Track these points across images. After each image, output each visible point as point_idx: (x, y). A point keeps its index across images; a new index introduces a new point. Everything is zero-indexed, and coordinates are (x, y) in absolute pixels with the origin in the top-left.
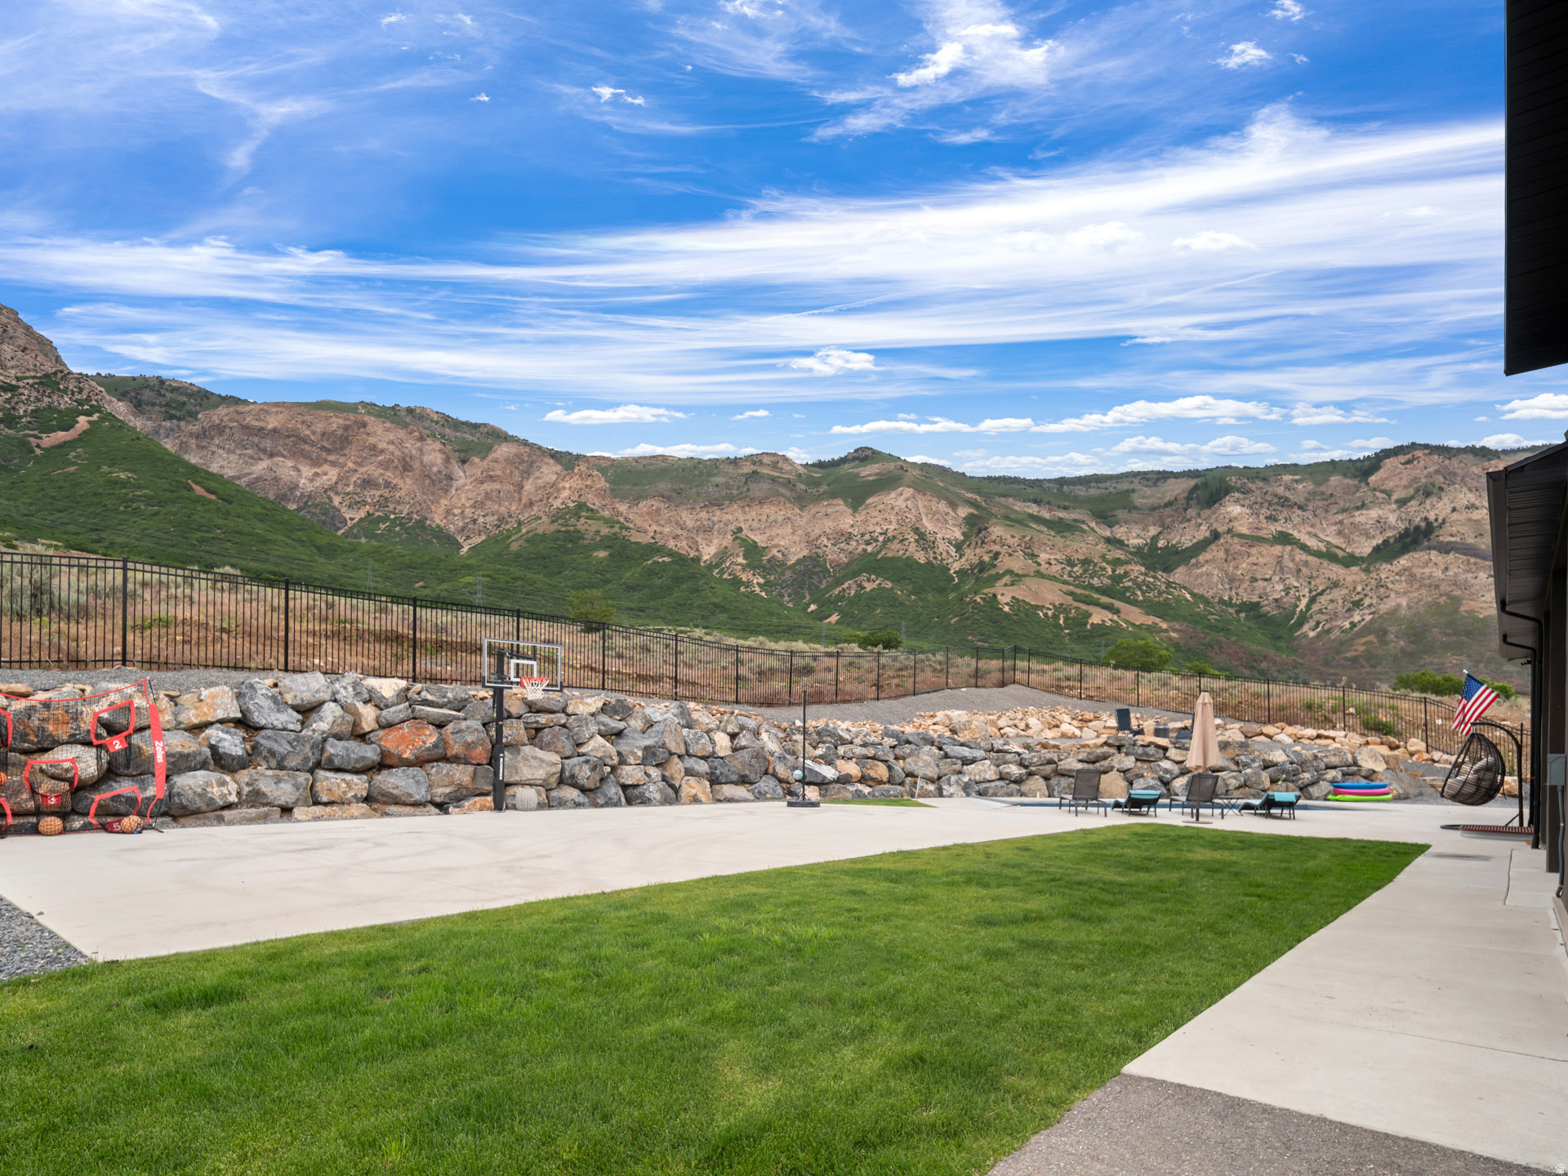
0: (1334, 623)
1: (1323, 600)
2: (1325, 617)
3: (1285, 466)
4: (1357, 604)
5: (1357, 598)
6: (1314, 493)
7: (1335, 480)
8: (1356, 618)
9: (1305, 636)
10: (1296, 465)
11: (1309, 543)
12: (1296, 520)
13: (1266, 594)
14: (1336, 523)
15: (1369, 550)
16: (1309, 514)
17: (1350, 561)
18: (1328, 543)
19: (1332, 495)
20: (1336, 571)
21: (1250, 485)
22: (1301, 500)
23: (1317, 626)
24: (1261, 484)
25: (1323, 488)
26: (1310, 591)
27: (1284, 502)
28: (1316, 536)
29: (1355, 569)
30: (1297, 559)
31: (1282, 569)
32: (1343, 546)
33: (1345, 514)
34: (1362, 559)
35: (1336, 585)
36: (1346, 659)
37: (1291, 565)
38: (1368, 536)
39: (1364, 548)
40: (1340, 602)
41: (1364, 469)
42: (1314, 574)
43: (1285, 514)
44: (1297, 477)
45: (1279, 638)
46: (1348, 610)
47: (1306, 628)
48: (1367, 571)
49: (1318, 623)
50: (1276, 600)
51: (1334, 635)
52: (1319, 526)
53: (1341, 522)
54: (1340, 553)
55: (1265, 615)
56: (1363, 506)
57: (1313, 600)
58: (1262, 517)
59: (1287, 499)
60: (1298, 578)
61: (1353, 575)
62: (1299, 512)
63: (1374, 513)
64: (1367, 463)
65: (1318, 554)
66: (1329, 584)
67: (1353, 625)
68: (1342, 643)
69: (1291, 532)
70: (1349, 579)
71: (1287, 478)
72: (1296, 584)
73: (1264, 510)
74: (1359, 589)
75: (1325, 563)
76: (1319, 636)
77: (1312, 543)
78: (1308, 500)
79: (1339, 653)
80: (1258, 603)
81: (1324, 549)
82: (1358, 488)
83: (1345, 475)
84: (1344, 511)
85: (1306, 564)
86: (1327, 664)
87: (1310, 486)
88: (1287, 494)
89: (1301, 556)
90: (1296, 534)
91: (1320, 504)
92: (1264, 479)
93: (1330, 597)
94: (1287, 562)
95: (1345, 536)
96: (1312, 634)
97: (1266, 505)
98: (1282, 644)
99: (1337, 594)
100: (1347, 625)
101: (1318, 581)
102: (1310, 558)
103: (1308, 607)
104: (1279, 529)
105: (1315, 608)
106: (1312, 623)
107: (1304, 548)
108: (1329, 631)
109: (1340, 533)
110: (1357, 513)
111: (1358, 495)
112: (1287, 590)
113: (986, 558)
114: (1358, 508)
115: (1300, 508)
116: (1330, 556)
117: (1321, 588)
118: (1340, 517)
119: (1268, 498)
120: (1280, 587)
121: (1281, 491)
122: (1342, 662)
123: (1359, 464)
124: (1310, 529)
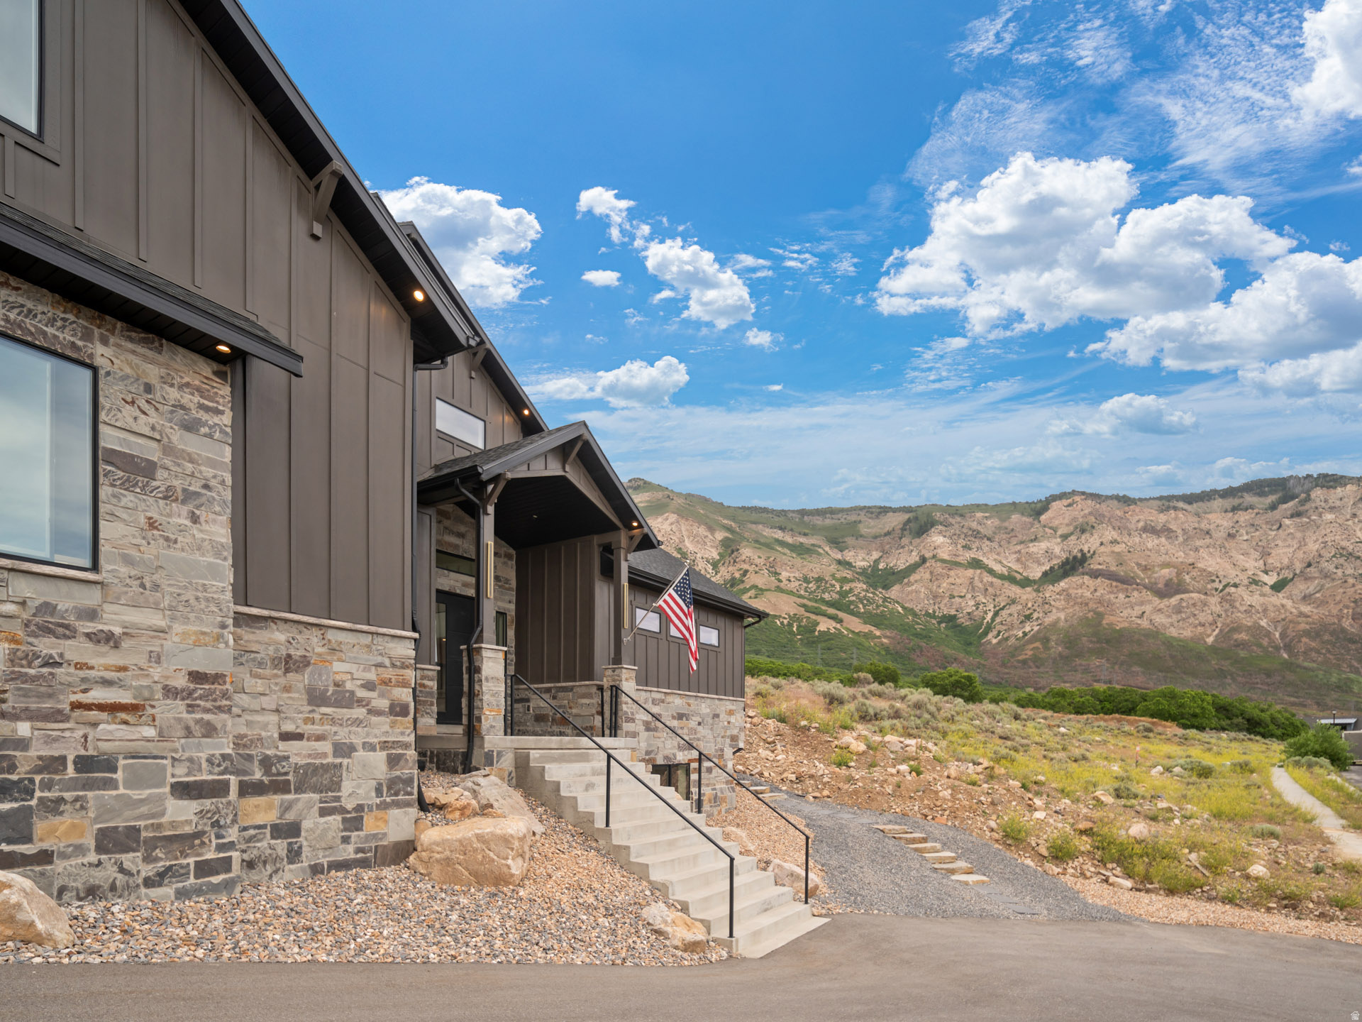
0: (1011, 633)
1: (1004, 613)
2: (1004, 628)
3: (978, 506)
4: (1028, 617)
5: (1028, 612)
6: (999, 528)
7: (1015, 517)
8: (1027, 629)
9: (990, 642)
10: (986, 505)
11: (995, 568)
12: (986, 549)
13: (961, 608)
14: (1016, 553)
15: (1039, 575)
16: (995, 545)
17: (1025, 583)
18: (1010, 568)
19: (1012, 530)
20: (1015, 591)
21: (951, 520)
22: (989, 533)
23: (998, 635)
24: (959, 519)
25: (1006, 524)
26: (995, 607)
27: (977, 535)
28: (1000, 562)
29: (1029, 589)
30: (985, 580)
31: (973, 588)
32: (1021, 571)
33: (1022, 546)
34: (1035, 582)
35: (1013, 602)
36: (1019, 661)
37: (980, 585)
38: (1040, 564)
39: (1036, 573)
40: (1016, 615)
41: (1038, 510)
42: (998, 593)
43: (977, 544)
44: (987, 515)
45: (970, 644)
46: (1021, 622)
47: (990, 636)
48: (1038, 591)
49: (999, 632)
50: (969, 614)
51: (1012, 641)
52: (1003, 554)
53: (1019, 552)
54: (1018, 577)
55: (960, 626)
56: (1035, 539)
57: (996, 614)
58: (959, 546)
59: (978, 532)
60: (985, 596)
61: (1027, 594)
62: (988, 543)
63: (1044, 545)
64: (1039, 505)
65: (1002, 577)
66: (1008, 601)
67: (1025, 634)
68: (1016, 649)
69: (981, 558)
70: (1024, 597)
71: (979, 515)
72: (984, 601)
73: (961, 541)
74: (1030, 605)
75: (1007, 584)
76: (999, 643)
77: (997, 568)
78: (995, 533)
79: (1013, 656)
80: (955, 615)
81: (1006, 573)
82: (1032, 525)
83: (1023, 514)
84: (1022, 542)
85: (992, 584)
86: (1004, 665)
87: (997, 522)
88: (979, 528)
89: (988, 578)
90: (985, 560)
91: (1004, 536)
92: (961, 515)
93: (1009, 612)
94: (977, 583)
95: (1022, 563)
96: (994, 641)
97: (963, 536)
98: (973, 649)
99: (1014, 609)
100: (1020, 634)
101: (1000, 598)
102: (995, 580)
103: (993, 619)
104: (973, 556)
105: (998, 620)
106: (995, 632)
107: (991, 572)
108: (1007, 639)
109: (1018, 560)
110: (1031, 545)
111: (1032, 530)
112: (977, 605)
113: (737, 575)
114: (1032, 541)
115: (989, 539)
116: (1010, 578)
117: (1002, 605)
118: (1018, 548)
119: (965, 530)
120: (972, 603)
121: (974, 525)
122: (1015, 664)
123: (1033, 506)
124: (996, 557)
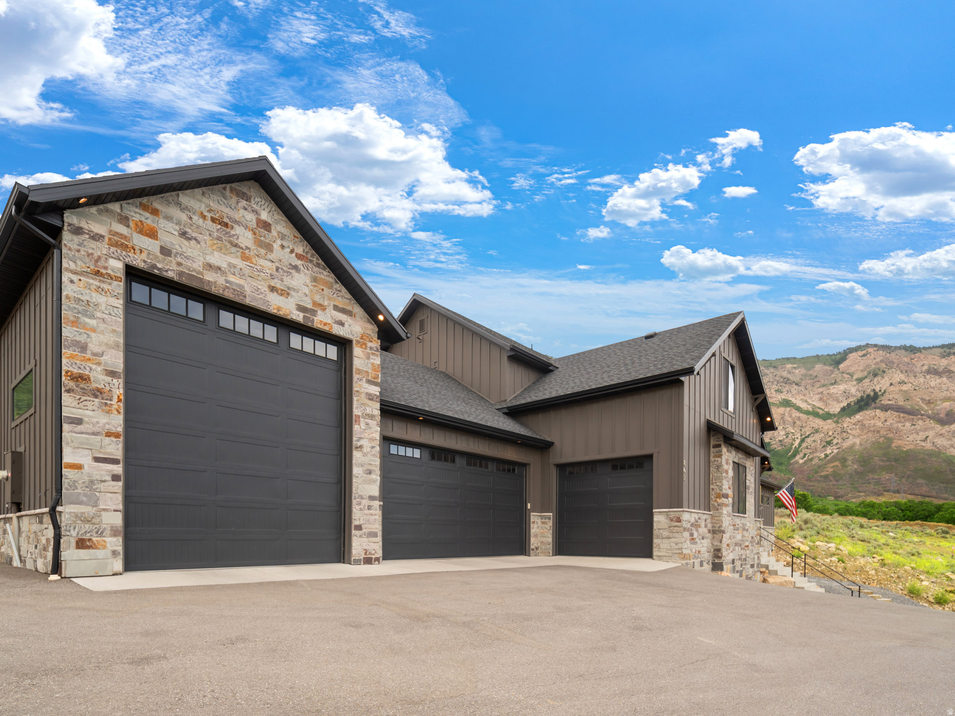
0: (815, 455)
1: (809, 440)
2: (809, 451)
3: (788, 359)
4: (829, 443)
5: (829, 439)
6: (805, 375)
7: (818, 367)
8: (828, 451)
9: (797, 462)
10: (795, 358)
11: (801, 406)
12: (794, 392)
13: (774, 437)
14: (819, 394)
15: (839, 410)
16: (802, 388)
17: (827, 416)
18: (814, 405)
19: (816, 376)
20: (817, 423)
21: (766, 371)
22: (797, 379)
23: (804, 456)
24: (772, 370)
25: (811, 372)
26: (801, 435)
27: (787, 381)
28: (806, 401)
29: (829, 421)
30: (793, 416)
31: (784, 422)
32: (823, 407)
33: (824, 388)
34: (834, 415)
35: (817, 431)
36: (821, 476)
37: (790, 419)
38: (838, 401)
39: (836, 408)
40: (819, 441)
41: (838, 360)
42: (804, 425)
43: (787, 388)
44: (795, 366)
45: (781, 464)
46: (823, 447)
47: (798, 457)
48: (837, 422)
49: (805, 455)
50: (780, 441)
51: (816, 461)
52: (808, 395)
53: (822, 393)
54: (821, 412)
55: (773, 450)
56: (835, 383)
57: (803, 441)
58: (773, 390)
59: (788, 379)
60: (794, 427)
61: (828, 426)
62: (796, 387)
63: (842, 387)
64: (838, 357)
65: (807, 413)
66: (813, 431)
67: (826, 456)
68: (819, 467)
69: (790, 399)
70: (826, 428)
71: (789, 366)
72: (793, 431)
73: (774, 386)
74: (830, 433)
75: (811, 418)
76: (805, 463)
77: (804, 406)
78: (802, 379)
79: (817, 472)
80: (769, 443)
81: (811, 410)
82: (832, 372)
83: (825, 364)
84: (824, 386)
85: (799, 418)
86: (809, 479)
87: (803, 371)
88: (789, 376)
89: (795, 414)
90: (794, 400)
91: (809, 382)
92: (775, 367)
93: (813, 439)
94: (787, 418)
95: (824, 401)
96: (801, 461)
97: (776, 383)
98: (783, 468)
99: (817, 437)
100: (823, 456)
101: (806, 429)
102: (801, 415)
103: (800, 445)
104: (783, 397)
105: (804, 445)
106: (801, 455)
107: (798, 409)
108: (811, 460)
109: (821, 399)
110: (831, 387)
111: (833, 376)
112: (787, 435)
114: (832, 384)
115: (796, 384)
116: (815, 414)
117: (808, 433)
118: (821, 390)
119: (777, 378)
120: (783, 433)
121: (785, 374)
122: (818, 478)
123: (833, 357)
124: (803, 397)
